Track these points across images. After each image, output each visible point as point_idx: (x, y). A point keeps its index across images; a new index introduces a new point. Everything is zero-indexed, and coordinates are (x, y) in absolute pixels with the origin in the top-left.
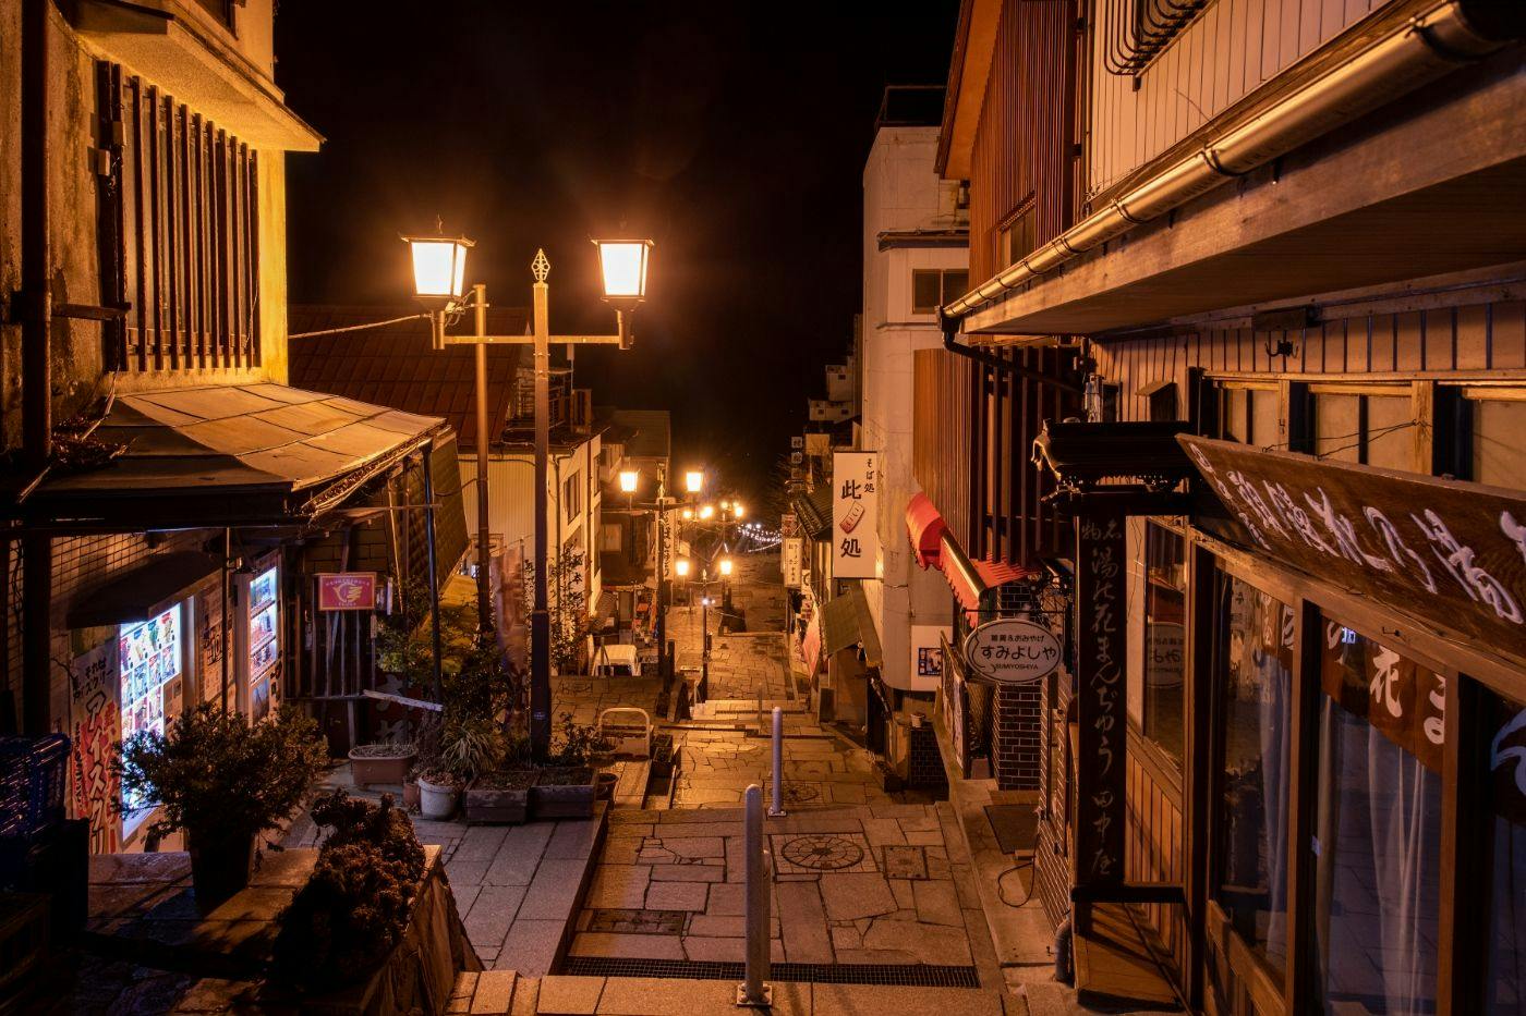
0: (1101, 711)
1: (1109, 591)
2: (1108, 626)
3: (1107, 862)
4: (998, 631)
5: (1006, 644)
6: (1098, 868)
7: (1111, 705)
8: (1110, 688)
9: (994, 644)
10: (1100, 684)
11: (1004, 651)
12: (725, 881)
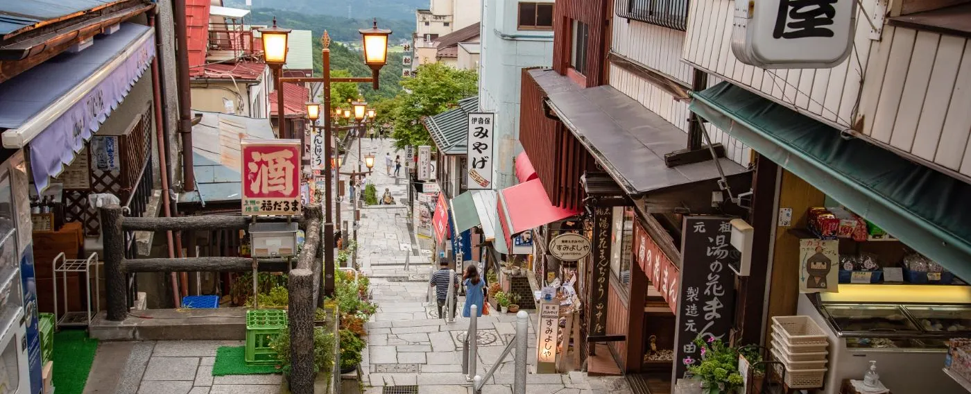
0: (600, 276)
1: (605, 233)
2: (605, 246)
3: (600, 328)
4: (565, 238)
5: (567, 244)
6: (597, 330)
7: (604, 273)
8: (604, 268)
9: (563, 244)
10: (600, 266)
11: (567, 248)
12: (432, 351)
